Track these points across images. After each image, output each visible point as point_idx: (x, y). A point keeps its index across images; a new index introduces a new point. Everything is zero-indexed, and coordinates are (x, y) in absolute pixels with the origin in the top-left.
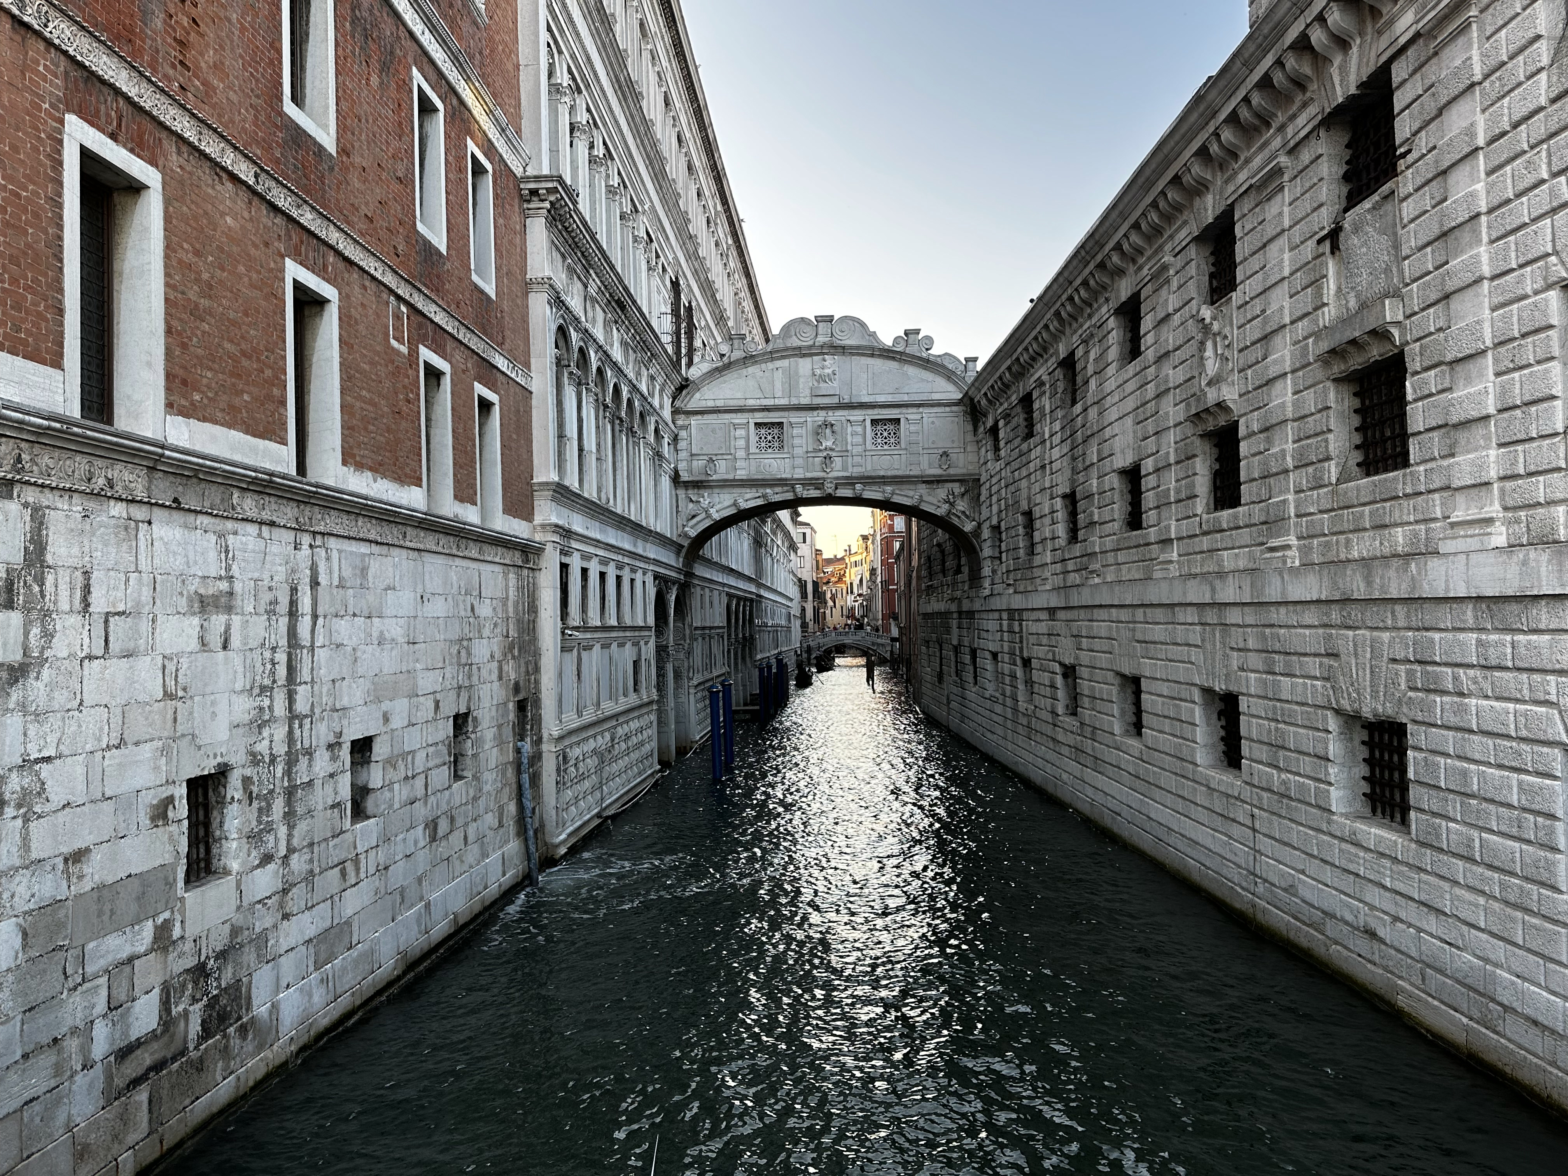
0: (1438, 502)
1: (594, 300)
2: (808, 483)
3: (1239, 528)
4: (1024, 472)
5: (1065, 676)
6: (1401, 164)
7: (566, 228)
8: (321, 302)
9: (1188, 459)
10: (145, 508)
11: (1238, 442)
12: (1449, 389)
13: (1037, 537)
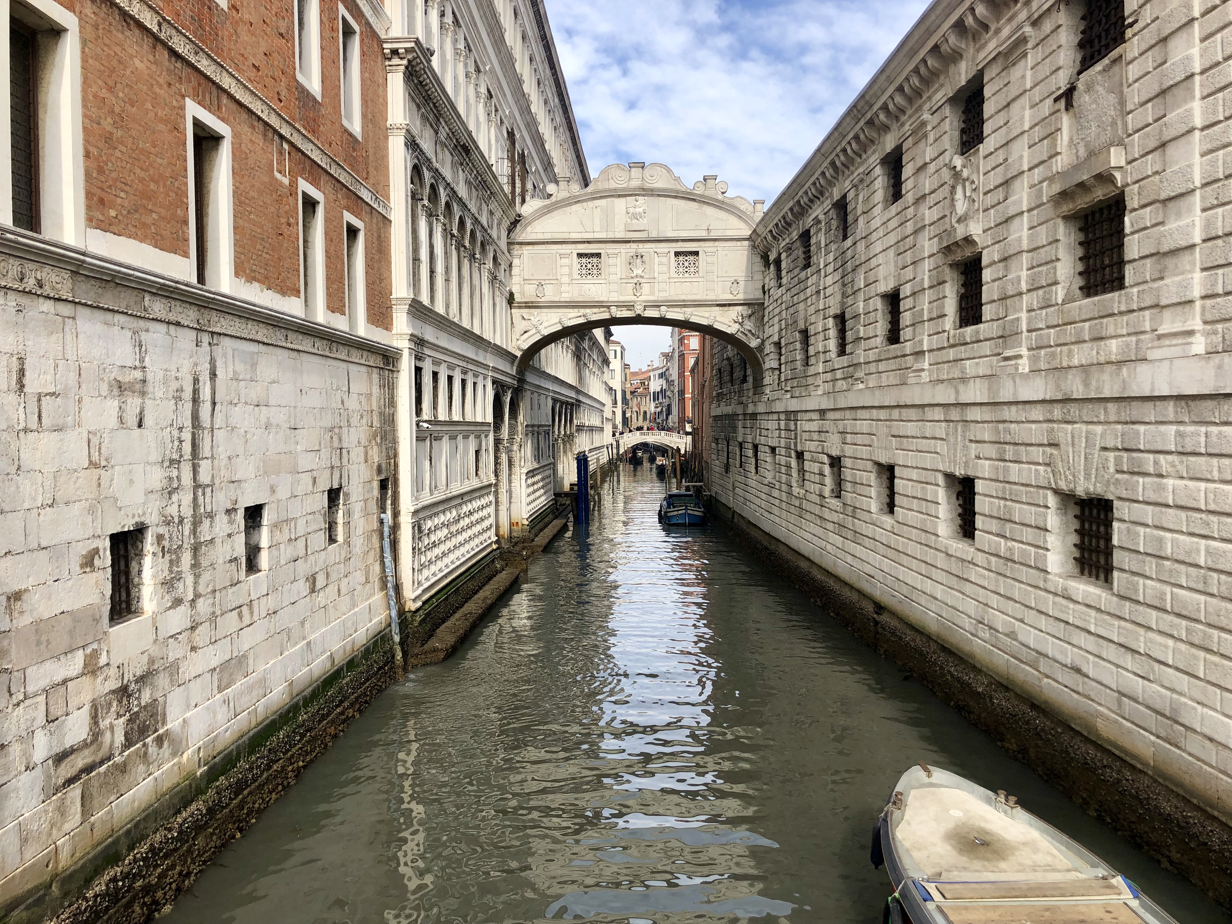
0: (1147, 318)
1: (444, 145)
2: (620, 306)
3: (981, 341)
4: (802, 296)
5: (832, 465)
6: (1129, 33)
7: (421, 82)
8: (215, 138)
9: (939, 284)
10: (70, 306)
11: (981, 269)
12: (1162, 223)
13: (812, 351)
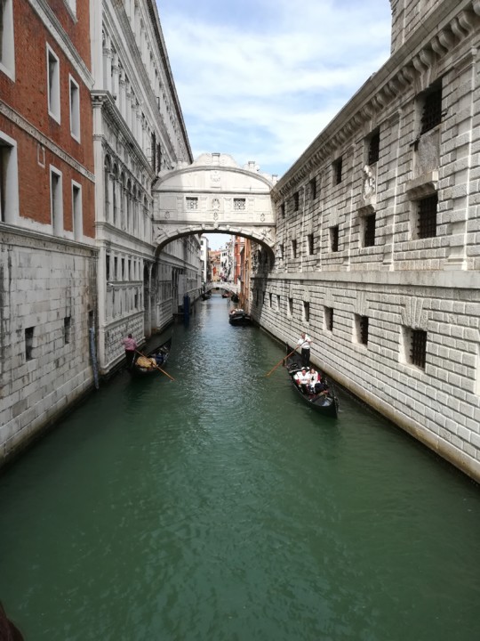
0: (445, 251)
1: (120, 143)
2: (207, 224)
3: (373, 254)
4: (294, 224)
5: (305, 306)
6: (443, 119)
7: (110, 113)
8: (10, 147)
9: (357, 225)
11: (375, 221)
12: (452, 209)
13: (298, 251)
